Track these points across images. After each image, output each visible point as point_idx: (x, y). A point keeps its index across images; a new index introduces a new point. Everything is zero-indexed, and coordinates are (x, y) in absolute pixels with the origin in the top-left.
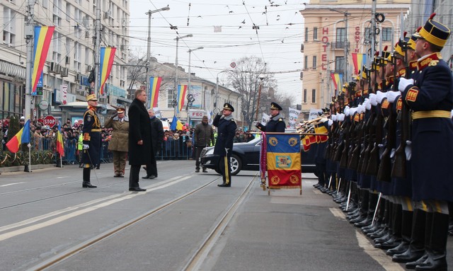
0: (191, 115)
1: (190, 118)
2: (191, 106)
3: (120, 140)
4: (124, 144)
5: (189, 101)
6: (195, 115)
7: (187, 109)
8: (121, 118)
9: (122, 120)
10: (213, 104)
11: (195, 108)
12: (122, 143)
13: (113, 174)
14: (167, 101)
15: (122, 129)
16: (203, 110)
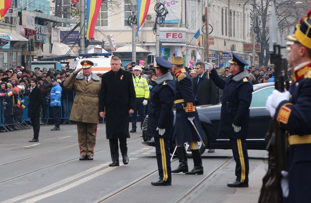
0: (163, 37)
1: (161, 43)
2: (162, 24)
3: (86, 107)
4: (91, 113)
5: (159, 15)
6: (170, 38)
7: (155, 29)
8: (87, 76)
9: (89, 78)
10: (201, 17)
11: (170, 25)
12: (89, 111)
13: (79, 156)
14: (123, 15)
15: (89, 92)
16: (184, 29)
